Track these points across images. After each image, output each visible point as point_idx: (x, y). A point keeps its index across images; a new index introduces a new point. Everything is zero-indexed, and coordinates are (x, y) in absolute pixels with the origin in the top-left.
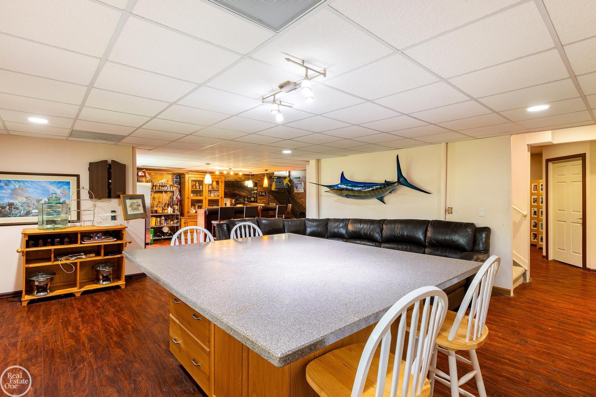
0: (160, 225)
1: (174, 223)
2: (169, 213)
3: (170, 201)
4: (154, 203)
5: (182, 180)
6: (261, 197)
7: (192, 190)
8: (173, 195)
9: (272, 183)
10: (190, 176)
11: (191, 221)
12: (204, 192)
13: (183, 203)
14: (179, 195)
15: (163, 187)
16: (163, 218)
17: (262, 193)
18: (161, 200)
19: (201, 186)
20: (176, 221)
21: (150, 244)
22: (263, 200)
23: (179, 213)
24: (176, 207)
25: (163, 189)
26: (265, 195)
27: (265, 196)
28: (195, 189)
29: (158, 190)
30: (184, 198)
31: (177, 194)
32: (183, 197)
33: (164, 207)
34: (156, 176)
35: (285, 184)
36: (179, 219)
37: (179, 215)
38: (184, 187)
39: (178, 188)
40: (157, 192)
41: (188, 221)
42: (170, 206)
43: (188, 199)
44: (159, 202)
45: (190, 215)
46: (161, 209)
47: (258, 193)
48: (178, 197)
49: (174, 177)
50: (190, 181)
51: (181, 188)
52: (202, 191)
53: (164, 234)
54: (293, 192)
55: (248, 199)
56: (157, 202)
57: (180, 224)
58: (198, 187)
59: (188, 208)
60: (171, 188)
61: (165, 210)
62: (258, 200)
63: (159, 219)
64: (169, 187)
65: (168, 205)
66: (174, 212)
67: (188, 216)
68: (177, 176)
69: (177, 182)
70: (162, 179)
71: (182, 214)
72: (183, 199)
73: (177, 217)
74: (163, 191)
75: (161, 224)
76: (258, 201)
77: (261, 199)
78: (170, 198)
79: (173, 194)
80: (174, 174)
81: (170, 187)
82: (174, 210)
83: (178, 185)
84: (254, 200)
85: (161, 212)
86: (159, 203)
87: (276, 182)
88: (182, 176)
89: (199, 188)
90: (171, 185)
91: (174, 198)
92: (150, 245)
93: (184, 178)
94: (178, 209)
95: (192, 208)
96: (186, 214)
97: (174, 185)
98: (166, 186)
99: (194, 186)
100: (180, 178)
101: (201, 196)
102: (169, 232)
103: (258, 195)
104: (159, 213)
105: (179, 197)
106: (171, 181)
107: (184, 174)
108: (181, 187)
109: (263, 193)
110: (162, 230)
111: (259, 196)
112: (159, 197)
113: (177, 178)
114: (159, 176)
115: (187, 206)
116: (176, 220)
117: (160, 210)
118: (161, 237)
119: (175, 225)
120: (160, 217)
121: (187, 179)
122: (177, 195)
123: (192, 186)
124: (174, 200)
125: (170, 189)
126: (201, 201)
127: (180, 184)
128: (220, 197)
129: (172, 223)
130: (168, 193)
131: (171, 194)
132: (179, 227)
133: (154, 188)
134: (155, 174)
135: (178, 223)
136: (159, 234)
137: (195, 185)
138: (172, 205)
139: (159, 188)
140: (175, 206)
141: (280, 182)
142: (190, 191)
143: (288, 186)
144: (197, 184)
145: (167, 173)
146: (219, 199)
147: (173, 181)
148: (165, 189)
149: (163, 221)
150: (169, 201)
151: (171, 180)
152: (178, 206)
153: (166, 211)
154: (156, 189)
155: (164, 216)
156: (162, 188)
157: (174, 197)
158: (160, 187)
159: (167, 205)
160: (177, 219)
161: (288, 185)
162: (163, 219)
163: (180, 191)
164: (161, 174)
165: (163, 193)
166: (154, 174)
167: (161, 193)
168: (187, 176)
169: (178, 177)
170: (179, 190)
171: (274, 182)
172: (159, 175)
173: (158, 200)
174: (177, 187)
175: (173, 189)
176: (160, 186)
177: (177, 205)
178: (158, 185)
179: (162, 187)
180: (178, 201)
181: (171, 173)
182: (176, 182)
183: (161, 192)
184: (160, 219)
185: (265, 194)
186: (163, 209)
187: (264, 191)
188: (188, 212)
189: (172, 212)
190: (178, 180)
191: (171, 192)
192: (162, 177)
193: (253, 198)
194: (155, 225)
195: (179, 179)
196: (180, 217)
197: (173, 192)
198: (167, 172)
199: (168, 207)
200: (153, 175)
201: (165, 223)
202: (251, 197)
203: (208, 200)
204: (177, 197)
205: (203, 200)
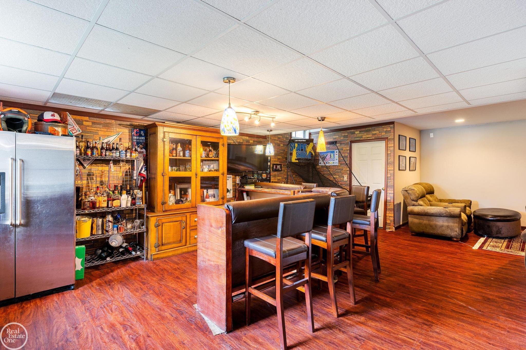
0: (103, 233)
1: (133, 227)
2: (124, 205)
3: (126, 181)
4: (90, 185)
5: (150, 139)
6: (276, 173)
7: (170, 159)
8: (133, 169)
9: (292, 150)
10: (166, 129)
11: (169, 220)
12: (193, 162)
13: (152, 184)
14: (144, 169)
15: (111, 150)
16: (110, 218)
17: (276, 167)
18: (105, 179)
19: (187, 152)
20: (138, 222)
21: (72, 287)
22: (279, 178)
23: (143, 206)
24: (139, 193)
25: (109, 155)
26: (280, 169)
27: (281, 171)
28: (176, 156)
29: (100, 158)
30: (156, 174)
31: (140, 165)
32: (153, 171)
33: (111, 193)
34: (96, 129)
35: (308, 153)
36: (145, 217)
37: (145, 209)
38: (155, 153)
39: (141, 155)
40: (98, 162)
41: (164, 221)
42: (124, 192)
43: (163, 176)
44: (102, 183)
45: (167, 209)
46: (106, 198)
47: (271, 166)
48: (142, 172)
49: (134, 133)
50: (167, 140)
51: (148, 154)
52: (190, 161)
53: (111, 251)
54: (318, 165)
55: (258, 176)
56: (98, 182)
57: (147, 228)
58: (181, 154)
59: (164, 195)
60: (128, 154)
61: (114, 200)
62: (271, 177)
63: (100, 221)
64: (124, 152)
65: (121, 190)
66: (133, 204)
67: (164, 211)
68: (140, 130)
69: (141, 143)
70: (108, 136)
71: (151, 207)
72: (153, 176)
73: (141, 212)
74: (111, 160)
75: (105, 232)
76: (272, 179)
77: (275, 176)
78: (126, 175)
79: (132, 166)
80: (133, 127)
81: (126, 151)
82: (134, 199)
83: (141, 149)
84: (267, 177)
85: (105, 205)
86: (102, 185)
87: (298, 149)
88: (150, 131)
89: (184, 155)
90: (129, 149)
91: (135, 175)
92: (73, 289)
93: (155, 133)
94: (142, 198)
95: (170, 195)
96: (158, 206)
97: (134, 149)
98: (117, 149)
99: (174, 152)
100: (146, 135)
101: (185, 170)
102: (125, 245)
103: (271, 170)
104: (99, 207)
105: (144, 172)
106: (128, 141)
107: (154, 126)
108: (149, 152)
109: (278, 167)
110: (108, 242)
111: (273, 171)
112: (103, 172)
113: (140, 136)
114: (102, 130)
115: (162, 190)
116: (139, 219)
117: (102, 202)
118: (105, 258)
119: (138, 231)
120: (103, 215)
121: (160, 135)
122: (140, 169)
123: (171, 152)
124: (135, 178)
125: (126, 156)
126: (187, 180)
127: (146, 146)
128: (221, 171)
129: (129, 226)
130: (121, 164)
131: (128, 167)
132: (145, 233)
133: (89, 152)
134: (94, 123)
135: (143, 225)
136: (101, 253)
137: (176, 149)
138: (131, 189)
139: (101, 153)
140: (135, 191)
141: (302, 150)
142: (167, 161)
143: (311, 156)
144: (179, 148)
145: (120, 125)
146: (218, 177)
147: (131, 140)
148: (114, 155)
149: (110, 224)
150: (123, 181)
151: (128, 137)
152: (141, 190)
153: (116, 203)
154: (92, 154)
155: (112, 213)
156: (107, 154)
157: (135, 172)
158: (104, 151)
159: (119, 188)
160: (141, 216)
161: (312, 154)
162: (109, 221)
163: (146, 161)
164: (107, 126)
165: (109, 164)
166: (90, 124)
167: (107, 164)
168: (161, 131)
169: (142, 132)
170: (144, 160)
171: (294, 148)
172: (101, 126)
173: (99, 179)
174: (140, 153)
175: (131, 156)
176: (102, 148)
177: (140, 188)
178: (99, 146)
179: (107, 150)
180: (141, 180)
181: (129, 123)
182: (138, 143)
183: (106, 162)
184: (103, 221)
185: (281, 167)
186: (110, 199)
187: (280, 163)
188: (163, 203)
189: (129, 205)
190: (143, 140)
191: (127, 161)
192: (109, 130)
193: (265, 175)
194: (92, 234)
195: (143, 136)
196: (147, 214)
197: (131, 162)
198: (119, 122)
199: (121, 194)
200: (88, 126)
201: (113, 227)
202: (263, 173)
203: (200, 179)
204: (140, 173)
205: (192, 178)
